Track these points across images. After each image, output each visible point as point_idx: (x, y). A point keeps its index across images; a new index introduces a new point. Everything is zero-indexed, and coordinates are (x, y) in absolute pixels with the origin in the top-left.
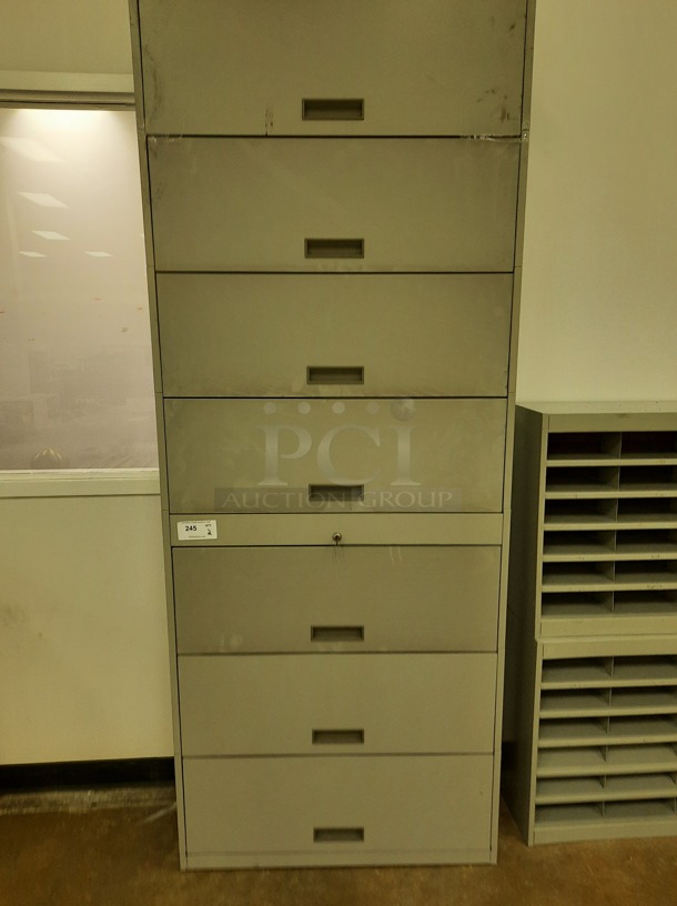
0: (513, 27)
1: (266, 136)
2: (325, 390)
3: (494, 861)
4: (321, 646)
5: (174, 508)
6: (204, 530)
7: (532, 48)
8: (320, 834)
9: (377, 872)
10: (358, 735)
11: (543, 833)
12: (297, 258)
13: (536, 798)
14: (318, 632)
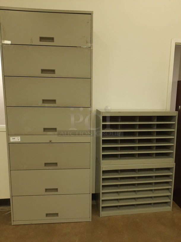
0: (88, 22)
1: (31, 45)
2: (47, 105)
3: (91, 221)
4: (47, 168)
5: (9, 133)
6: (17, 139)
7: (93, 27)
8: (47, 215)
9: (62, 224)
10: (56, 190)
11: (104, 214)
12: (39, 73)
13: (102, 205)
14: (46, 164)
